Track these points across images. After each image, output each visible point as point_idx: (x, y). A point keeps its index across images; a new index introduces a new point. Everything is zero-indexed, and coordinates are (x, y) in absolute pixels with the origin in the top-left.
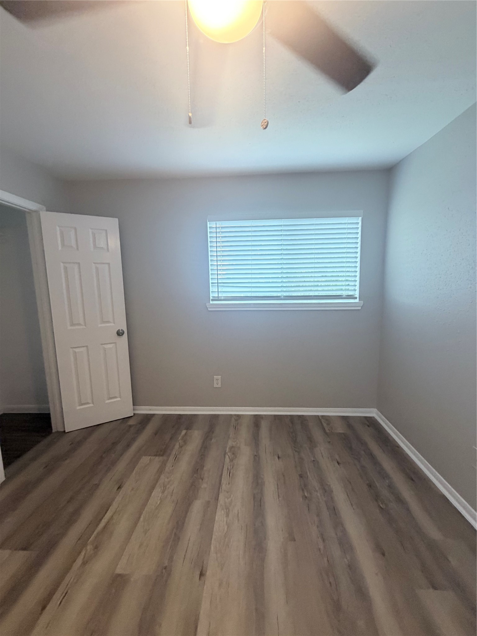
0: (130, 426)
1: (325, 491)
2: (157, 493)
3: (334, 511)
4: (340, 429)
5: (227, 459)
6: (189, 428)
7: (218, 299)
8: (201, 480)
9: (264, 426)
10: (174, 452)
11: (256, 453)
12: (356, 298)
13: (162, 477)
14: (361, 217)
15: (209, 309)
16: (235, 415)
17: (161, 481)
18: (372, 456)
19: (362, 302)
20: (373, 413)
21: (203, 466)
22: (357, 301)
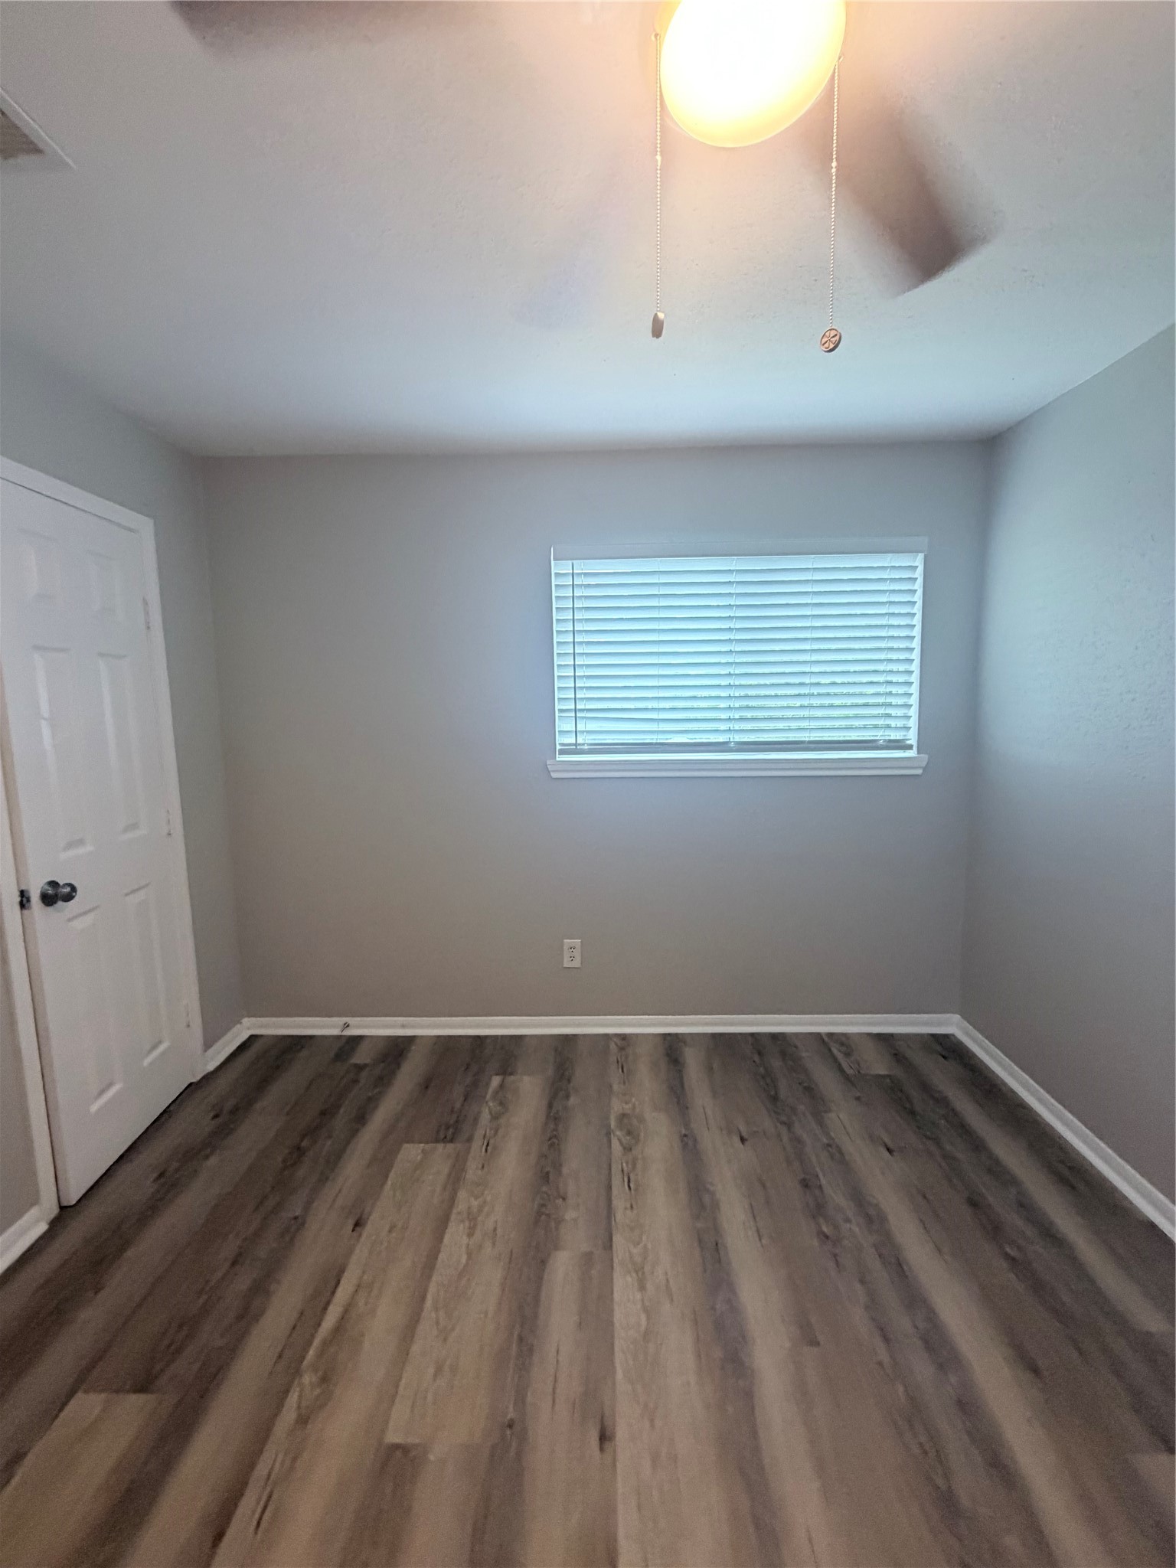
0: (360, 1068)
1: (869, 1220)
2: (456, 1235)
3: (899, 1268)
4: (879, 1066)
5: (616, 1146)
6: (506, 1070)
7: (576, 749)
8: (559, 1201)
9: (693, 1060)
10: (479, 1133)
11: (686, 1129)
12: (910, 747)
13: (462, 1194)
14: (923, 554)
15: (554, 775)
16: (616, 1035)
17: (461, 1206)
18: (964, 1130)
19: (925, 757)
20: (952, 1025)
21: (561, 1165)
22: (912, 753)
